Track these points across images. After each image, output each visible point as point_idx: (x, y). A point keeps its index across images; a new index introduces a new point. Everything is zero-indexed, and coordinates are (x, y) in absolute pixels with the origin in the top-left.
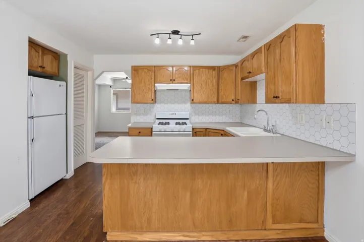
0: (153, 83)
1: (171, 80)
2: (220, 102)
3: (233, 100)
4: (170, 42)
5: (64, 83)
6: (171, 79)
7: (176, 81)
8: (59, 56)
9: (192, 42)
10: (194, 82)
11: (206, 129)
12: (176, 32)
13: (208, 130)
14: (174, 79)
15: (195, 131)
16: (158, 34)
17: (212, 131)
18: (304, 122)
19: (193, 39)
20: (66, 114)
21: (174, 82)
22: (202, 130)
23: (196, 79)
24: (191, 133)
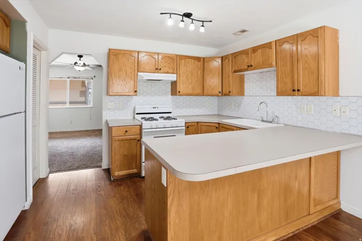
0: (136, 72)
1: (157, 69)
2: (205, 94)
3: (220, 92)
4: (182, 25)
5: (22, 64)
6: (157, 67)
7: (162, 71)
8: (10, 20)
9: (202, 30)
10: (181, 73)
11: (198, 122)
12: (188, 15)
13: (200, 124)
14: (160, 68)
15: (188, 125)
16: (170, 14)
17: (204, 124)
18: (313, 112)
19: (203, 26)
20: (25, 112)
21: (160, 71)
22: (193, 124)
23: (182, 69)
24: (184, 128)
